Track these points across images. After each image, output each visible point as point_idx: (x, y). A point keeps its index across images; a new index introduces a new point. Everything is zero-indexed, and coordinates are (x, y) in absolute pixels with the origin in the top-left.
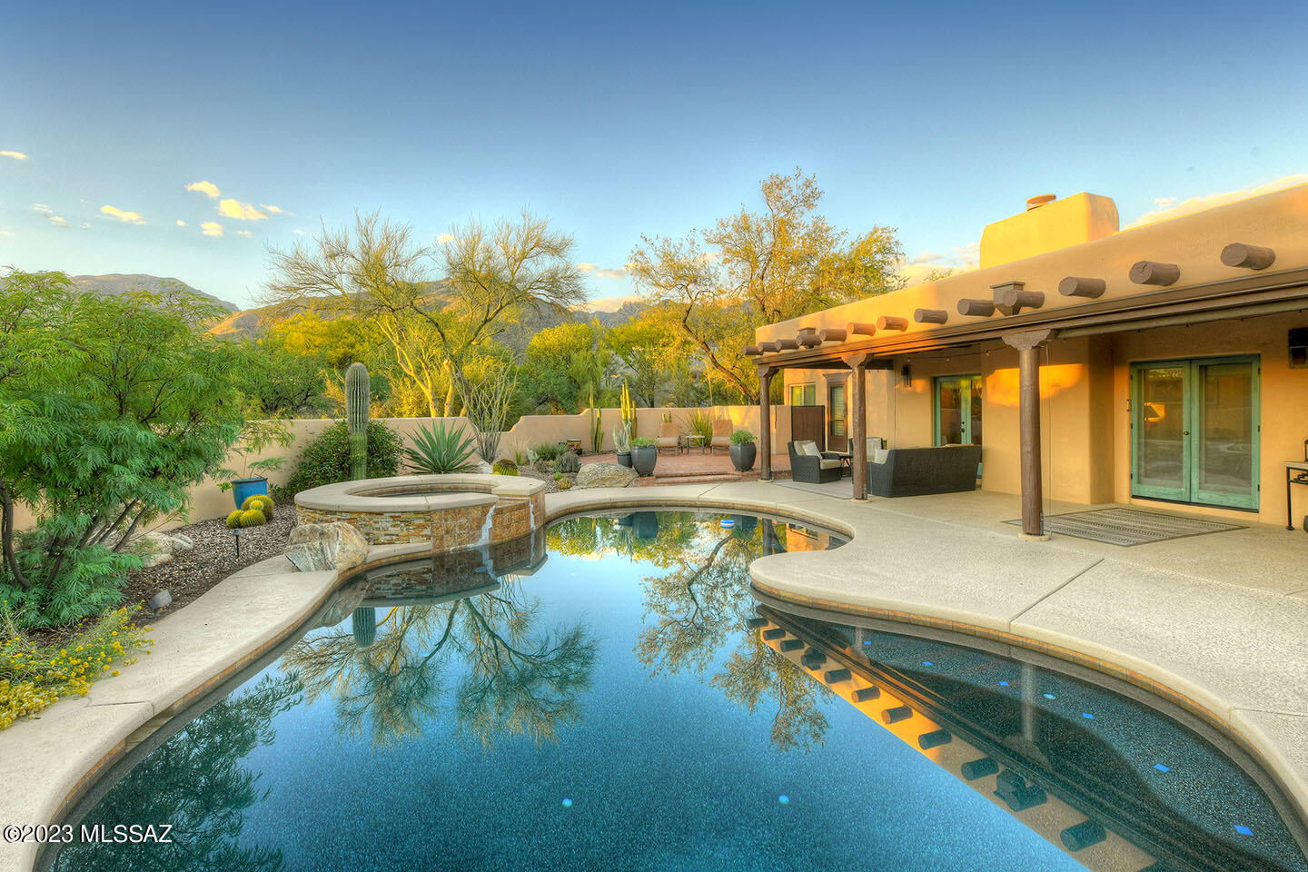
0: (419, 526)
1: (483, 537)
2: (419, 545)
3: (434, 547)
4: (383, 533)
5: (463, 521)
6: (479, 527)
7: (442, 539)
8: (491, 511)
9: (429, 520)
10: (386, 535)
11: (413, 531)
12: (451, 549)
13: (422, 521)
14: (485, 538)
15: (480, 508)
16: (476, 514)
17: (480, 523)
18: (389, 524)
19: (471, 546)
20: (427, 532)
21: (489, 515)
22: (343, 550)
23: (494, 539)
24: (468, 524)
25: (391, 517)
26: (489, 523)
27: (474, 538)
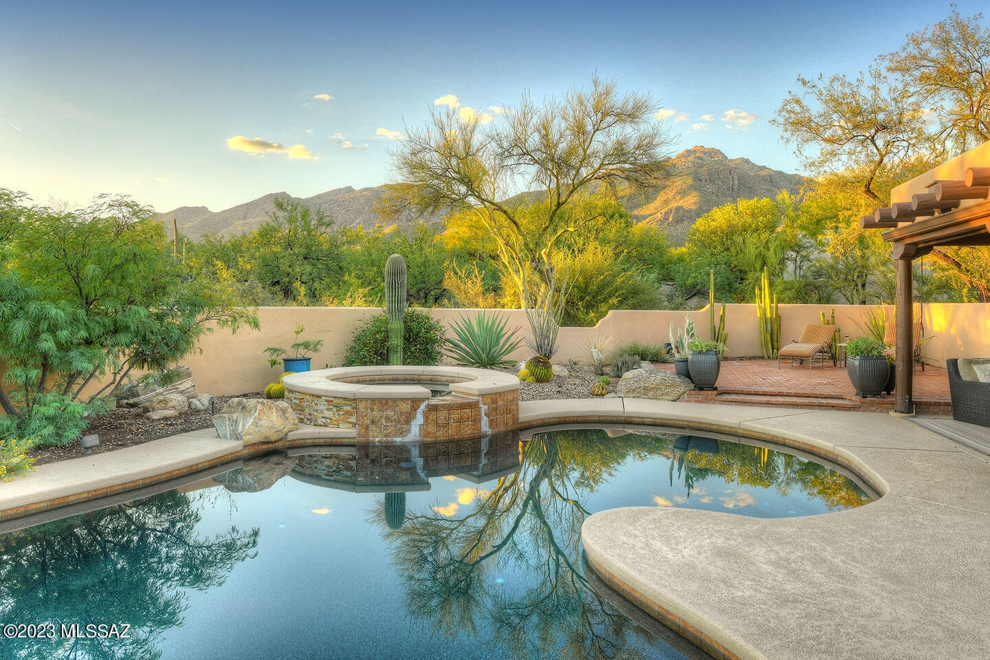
0: (347, 412)
1: (413, 433)
2: (345, 431)
3: (359, 434)
4: (321, 415)
5: (390, 413)
6: (408, 422)
7: (367, 428)
8: (423, 406)
9: (355, 408)
10: (323, 417)
11: (342, 417)
12: (377, 440)
13: (349, 408)
14: (415, 432)
15: (409, 402)
16: (405, 407)
17: (409, 419)
18: (325, 408)
19: (398, 439)
20: (353, 419)
21: (420, 411)
22: (256, 424)
23: (425, 436)
24: (395, 417)
25: (327, 401)
26: (419, 419)
27: (402, 433)
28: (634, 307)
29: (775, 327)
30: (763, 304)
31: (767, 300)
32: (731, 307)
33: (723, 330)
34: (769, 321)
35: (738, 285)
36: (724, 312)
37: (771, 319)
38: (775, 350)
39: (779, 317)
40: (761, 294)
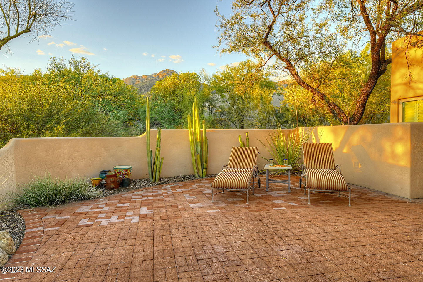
28: (85, 134)
29: (204, 149)
30: (194, 130)
31: (197, 126)
32: (166, 132)
33: (159, 154)
34: (199, 144)
35: (178, 119)
36: (159, 137)
37: (201, 142)
38: (204, 170)
39: (207, 140)
40: (192, 122)
